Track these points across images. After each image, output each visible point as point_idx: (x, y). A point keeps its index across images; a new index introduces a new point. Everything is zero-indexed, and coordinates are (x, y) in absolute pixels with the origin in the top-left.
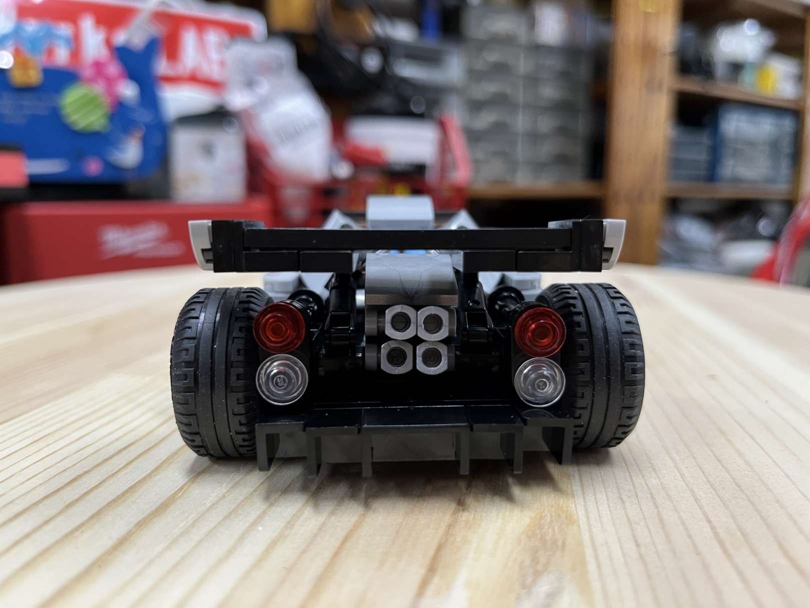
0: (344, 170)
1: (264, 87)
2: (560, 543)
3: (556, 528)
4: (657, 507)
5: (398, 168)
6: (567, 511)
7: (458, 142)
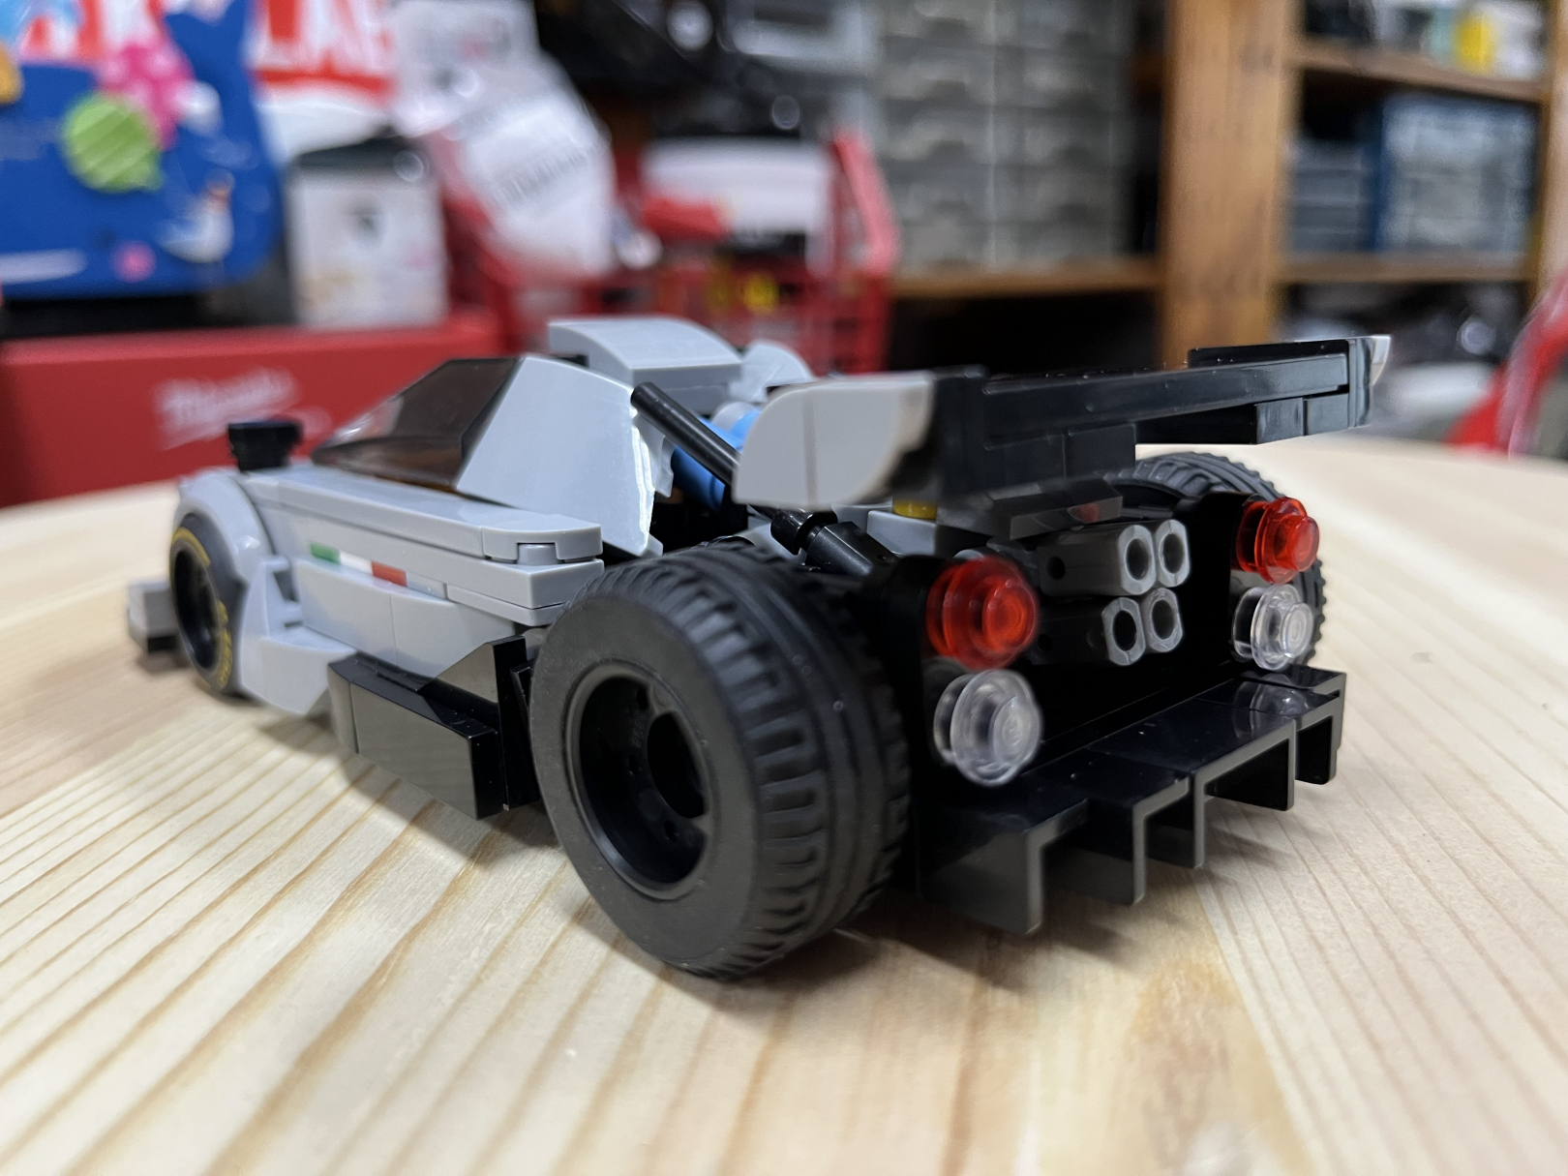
0: (641, 252)
1: (473, 87)
2: (1214, 1051)
3: (1198, 1015)
4: (1392, 956)
5: (750, 242)
6: (1211, 976)
7: (868, 186)
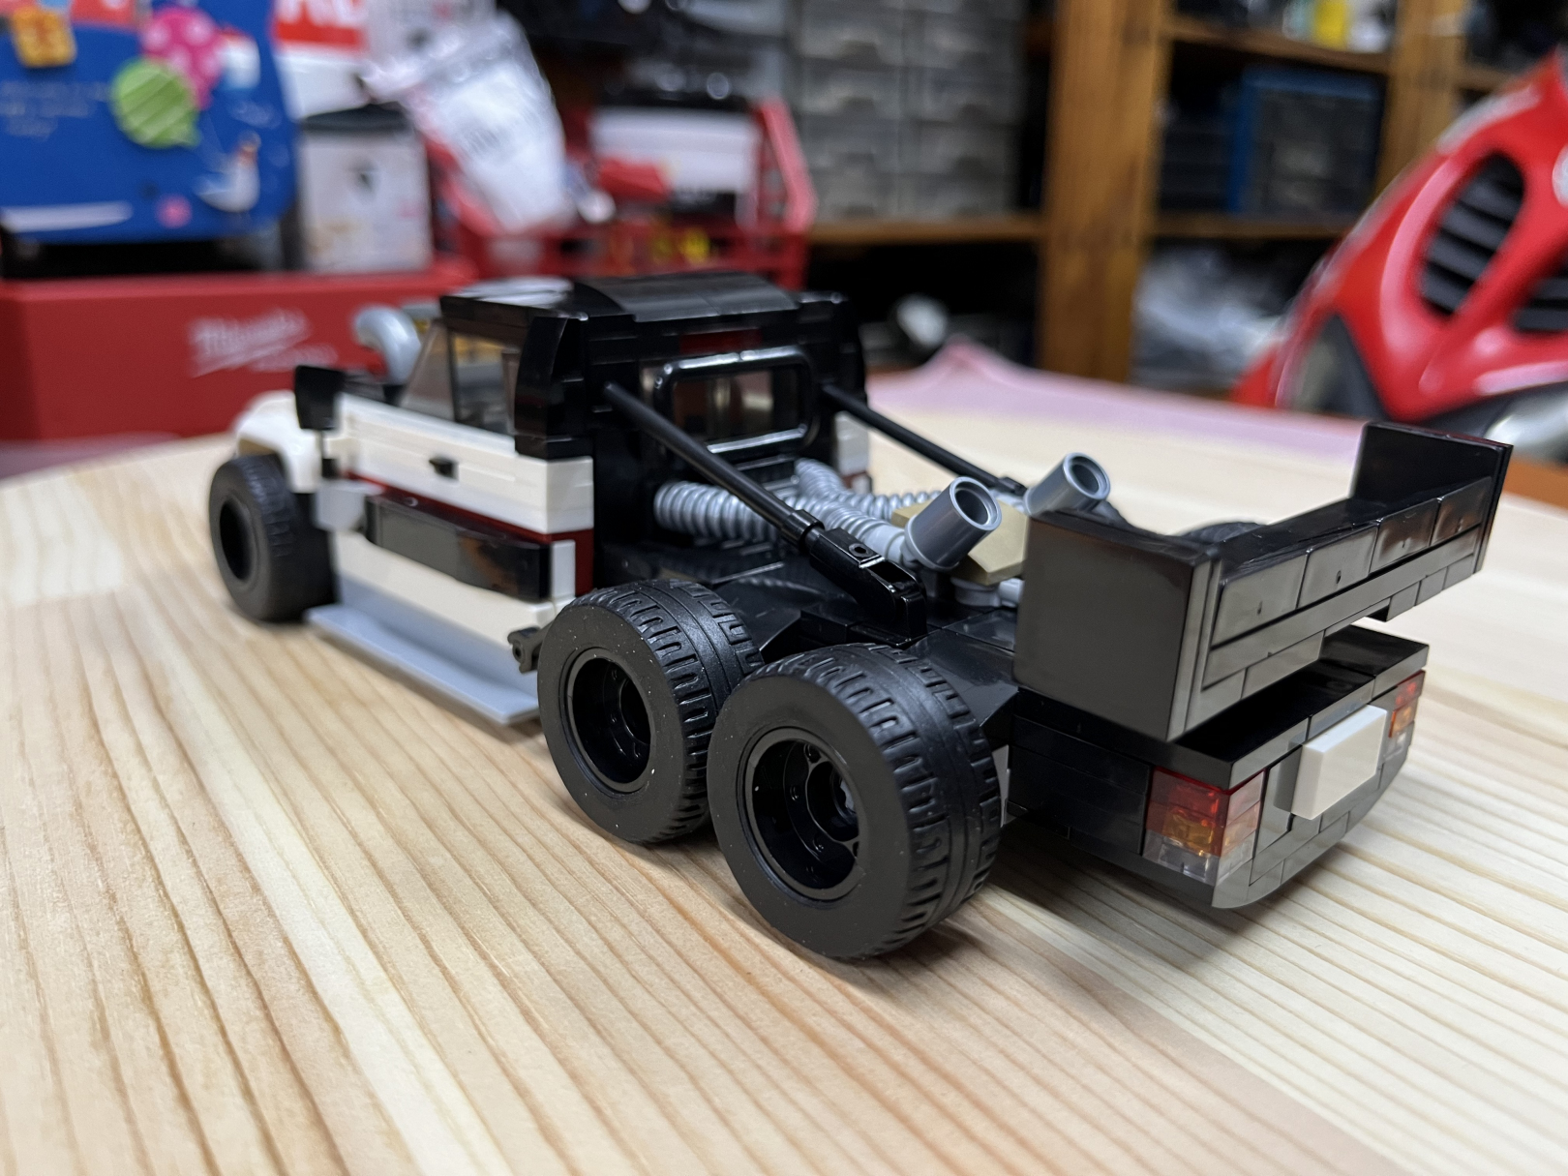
0: (598, 208)
1: (449, 45)
5: (688, 199)
7: (792, 157)
